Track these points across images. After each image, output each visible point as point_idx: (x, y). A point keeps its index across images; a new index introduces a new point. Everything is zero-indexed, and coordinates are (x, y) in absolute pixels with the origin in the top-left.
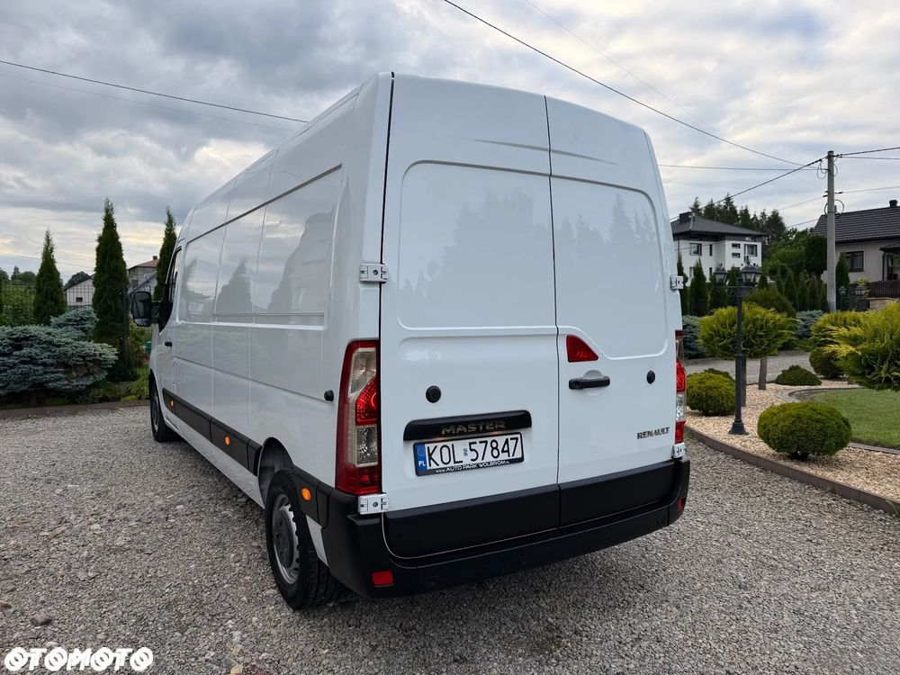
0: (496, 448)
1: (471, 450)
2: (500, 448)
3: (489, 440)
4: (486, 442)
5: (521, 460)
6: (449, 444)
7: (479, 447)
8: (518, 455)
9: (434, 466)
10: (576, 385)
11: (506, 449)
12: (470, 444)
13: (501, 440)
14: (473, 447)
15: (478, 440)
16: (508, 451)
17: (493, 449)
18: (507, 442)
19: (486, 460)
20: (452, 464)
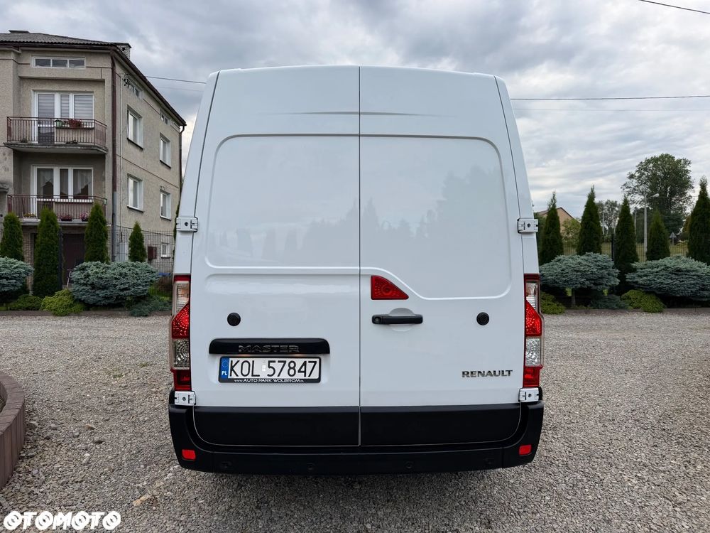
0: (294, 368)
1: (269, 367)
2: (297, 368)
3: (288, 360)
4: (285, 362)
5: (318, 380)
6: (250, 360)
7: (278, 366)
8: (315, 376)
9: (234, 376)
10: (380, 320)
11: (303, 369)
12: (269, 362)
13: (299, 362)
14: (271, 364)
15: (277, 360)
16: (305, 372)
17: (290, 368)
18: (305, 364)
19: (281, 377)
20: (250, 376)
